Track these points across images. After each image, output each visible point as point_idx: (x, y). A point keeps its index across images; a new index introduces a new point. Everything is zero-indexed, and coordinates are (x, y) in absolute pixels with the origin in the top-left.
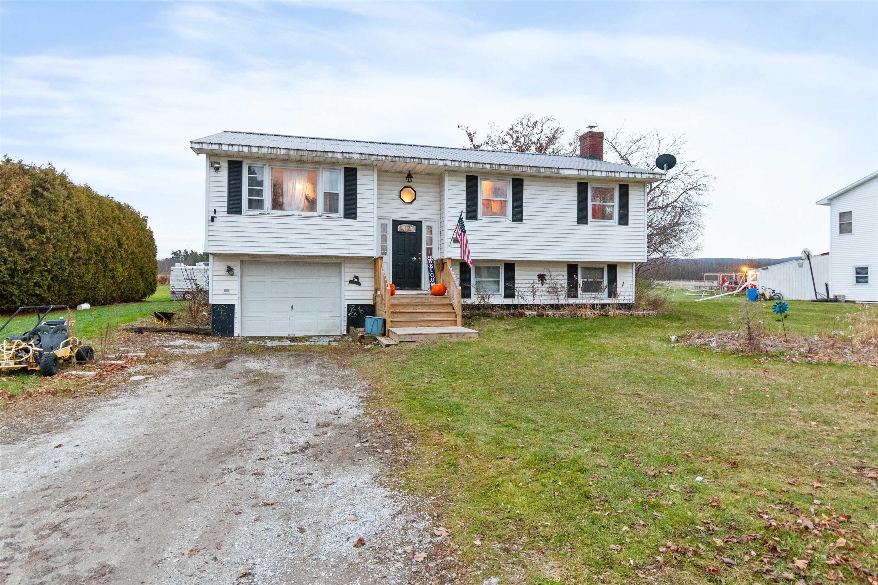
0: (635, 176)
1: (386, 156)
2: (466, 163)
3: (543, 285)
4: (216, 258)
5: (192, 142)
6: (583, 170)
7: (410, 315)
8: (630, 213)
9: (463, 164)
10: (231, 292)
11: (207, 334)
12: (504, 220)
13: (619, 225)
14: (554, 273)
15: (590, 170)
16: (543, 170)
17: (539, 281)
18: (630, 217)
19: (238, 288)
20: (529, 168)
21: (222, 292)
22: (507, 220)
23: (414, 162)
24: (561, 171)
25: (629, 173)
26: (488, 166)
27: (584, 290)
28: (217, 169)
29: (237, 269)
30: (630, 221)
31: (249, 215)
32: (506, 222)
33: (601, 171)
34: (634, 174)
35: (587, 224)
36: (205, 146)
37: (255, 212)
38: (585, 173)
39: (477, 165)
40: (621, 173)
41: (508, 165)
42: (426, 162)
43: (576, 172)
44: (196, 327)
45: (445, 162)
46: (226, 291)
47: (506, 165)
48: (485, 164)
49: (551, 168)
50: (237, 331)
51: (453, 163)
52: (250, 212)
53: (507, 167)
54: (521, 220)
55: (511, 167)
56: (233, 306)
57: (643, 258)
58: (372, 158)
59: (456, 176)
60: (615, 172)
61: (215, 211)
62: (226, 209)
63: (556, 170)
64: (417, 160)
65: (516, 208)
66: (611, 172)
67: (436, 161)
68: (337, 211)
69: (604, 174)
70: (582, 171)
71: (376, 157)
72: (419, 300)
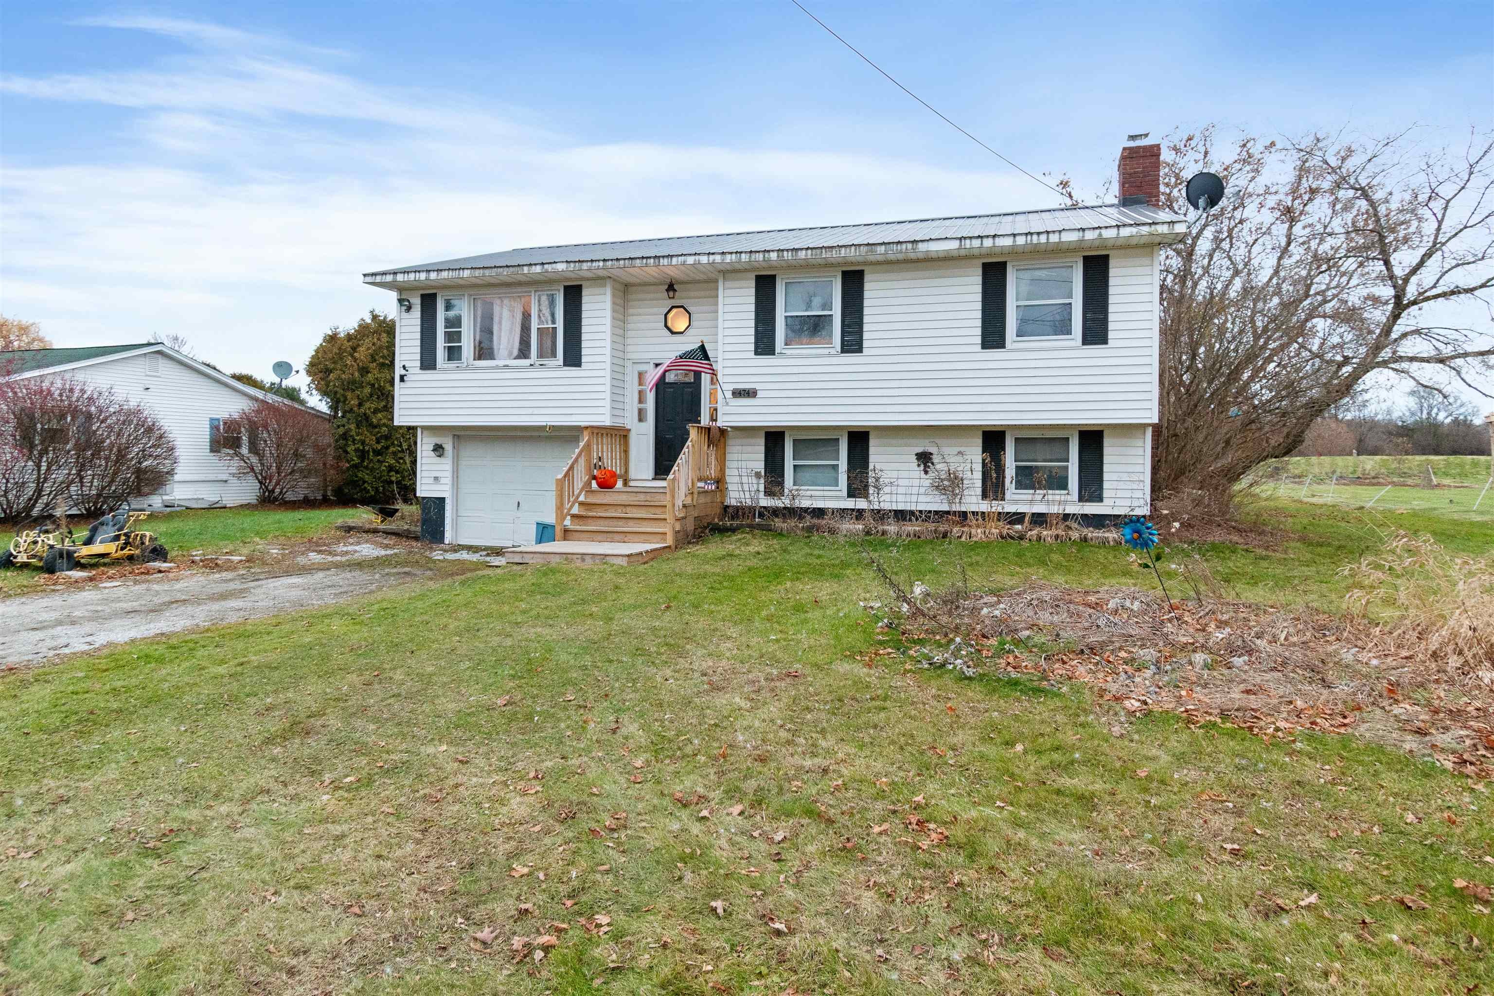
0: (1100, 235)
1: (604, 260)
2: (734, 256)
3: (926, 472)
4: (425, 432)
5: (365, 275)
6: (971, 238)
7: (606, 522)
8: (1111, 317)
9: (728, 258)
10: (443, 481)
11: (416, 539)
12: (826, 351)
13: (1084, 343)
14: (946, 450)
15: (988, 237)
16: (882, 249)
17: (919, 465)
18: (1111, 326)
19: (449, 474)
20: (853, 248)
21: (431, 481)
22: (833, 351)
23: (647, 265)
24: (922, 247)
25: (1083, 230)
26: (774, 256)
27: (1020, 485)
28: (409, 309)
29: (448, 447)
30: (1111, 335)
31: (445, 370)
32: (829, 355)
33: (1014, 235)
34: (1098, 231)
35: (1004, 347)
36: (378, 279)
37: (453, 365)
38: (976, 243)
39: (753, 256)
40: (1063, 234)
41: (812, 249)
42: (665, 261)
43: (955, 245)
44: (406, 527)
45: (697, 257)
46: (436, 479)
47: (808, 249)
48: (769, 251)
49: (899, 242)
50: (448, 537)
51: (712, 257)
52: (446, 366)
53: (809, 252)
54: (859, 349)
55: (818, 251)
56: (442, 500)
57: (1148, 414)
58: (585, 266)
59: (738, 280)
60: (1048, 232)
61: (404, 367)
62: (418, 364)
63: (910, 246)
64: (652, 260)
65: (849, 326)
66: (1039, 234)
67: (683, 258)
68: (554, 354)
69: (1021, 240)
70: (968, 241)
71: (589, 264)
72: (642, 497)
